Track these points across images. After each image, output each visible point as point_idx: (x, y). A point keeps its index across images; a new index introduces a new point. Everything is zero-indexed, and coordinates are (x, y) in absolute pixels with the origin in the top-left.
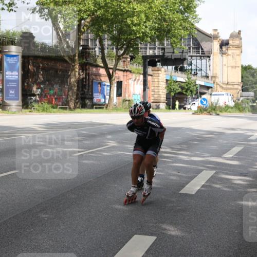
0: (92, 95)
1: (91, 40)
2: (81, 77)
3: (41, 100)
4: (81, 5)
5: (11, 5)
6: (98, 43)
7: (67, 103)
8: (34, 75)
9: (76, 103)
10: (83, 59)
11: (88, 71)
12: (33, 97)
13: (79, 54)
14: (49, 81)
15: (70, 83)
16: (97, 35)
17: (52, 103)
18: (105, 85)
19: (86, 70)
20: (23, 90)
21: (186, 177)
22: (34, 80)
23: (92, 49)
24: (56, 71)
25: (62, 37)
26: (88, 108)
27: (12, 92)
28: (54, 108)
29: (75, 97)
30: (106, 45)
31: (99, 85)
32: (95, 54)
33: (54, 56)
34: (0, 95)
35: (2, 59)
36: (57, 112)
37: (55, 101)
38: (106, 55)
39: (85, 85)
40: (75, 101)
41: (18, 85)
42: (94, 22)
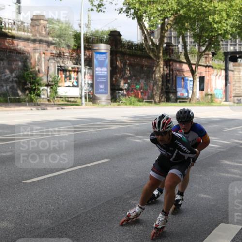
0: (176, 89)
1: (174, 37)
2: (165, 72)
3: (128, 95)
4: (165, 5)
5: (100, 6)
6: (180, 40)
7: (152, 97)
8: (122, 70)
9: (160, 97)
10: (167, 55)
11: (171, 67)
12: (120, 92)
13: (163, 51)
14: (135, 77)
15: (155, 78)
16: (180, 33)
17: (138, 97)
18: (188, 80)
19: (170, 66)
20: (112, 85)
22: (121, 75)
23: (175, 46)
24: (142, 67)
25: (147, 35)
26: (172, 102)
27: (102, 86)
28: (140, 102)
29: (160, 91)
30: (189, 42)
31: (182, 80)
32: (178, 51)
33: (139, 53)
34: (91, 89)
35: (92, 56)
36: (143, 105)
37: (142, 95)
38: (188, 51)
39: (169, 80)
40: (160, 95)
41: (107, 80)
42: (178, 20)
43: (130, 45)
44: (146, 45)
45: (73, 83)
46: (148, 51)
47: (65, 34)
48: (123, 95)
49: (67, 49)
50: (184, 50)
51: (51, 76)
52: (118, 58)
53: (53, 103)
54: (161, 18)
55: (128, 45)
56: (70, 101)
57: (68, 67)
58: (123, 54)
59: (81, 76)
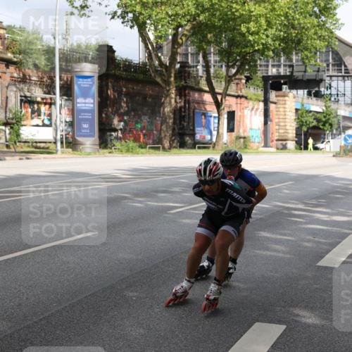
0: (194, 130)
1: (191, 54)
2: (179, 105)
3: (124, 138)
4: (178, 7)
5: (83, 7)
6: (201, 58)
7: (160, 141)
8: (116, 103)
9: (171, 141)
10: (181, 81)
11: (188, 98)
12: (113, 133)
13: (175, 74)
14: (135, 112)
15: (164, 114)
16: (200, 48)
17: (139, 141)
18: (211, 116)
19: (185, 96)
20: (101, 123)
21: (325, 244)
22: (115, 109)
23: (193, 67)
24: (145, 98)
25: (152, 52)
26: (188, 148)
27: (85, 126)
28: (142, 148)
29: (171, 132)
30: (212, 62)
31: (203, 117)
32: (197, 74)
33: (141, 77)
34: (69, 130)
35: (72, 81)
36: (146, 153)
37: (144, 138)
38: (212, 75)
39: (184, 116)
40: (171, 138)
41: (93, 116)
42: (196, 30)
43: (128, 65)
44: (150, 66)
45: (43, 121)
46: (153, 75)
47: (32, 49)
48: (117, 138)
49: (35, 71)
50: (205, 73)
51: (11, 111)
52: (110, 84)
53: (13, 150)
54: (173, 27)
55: (125, 65)
56: (39, 148)
57: (36, 98)
58: (117, 78)
59: (55, 111)
